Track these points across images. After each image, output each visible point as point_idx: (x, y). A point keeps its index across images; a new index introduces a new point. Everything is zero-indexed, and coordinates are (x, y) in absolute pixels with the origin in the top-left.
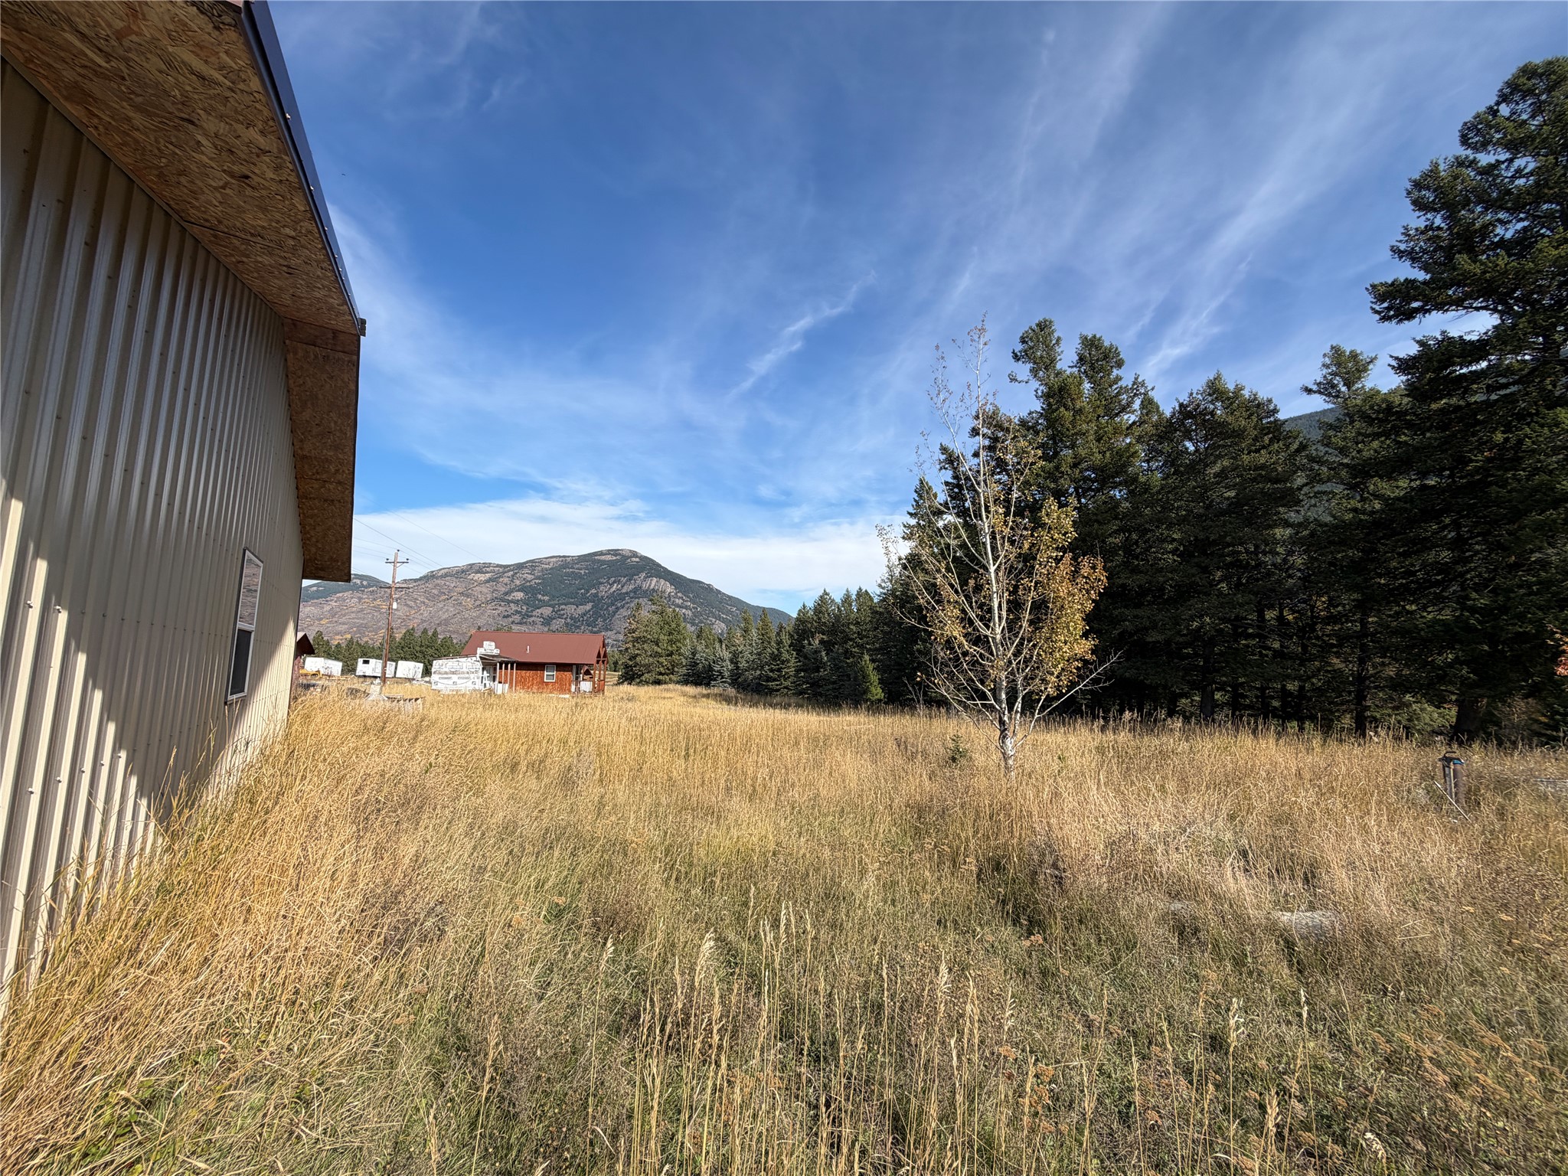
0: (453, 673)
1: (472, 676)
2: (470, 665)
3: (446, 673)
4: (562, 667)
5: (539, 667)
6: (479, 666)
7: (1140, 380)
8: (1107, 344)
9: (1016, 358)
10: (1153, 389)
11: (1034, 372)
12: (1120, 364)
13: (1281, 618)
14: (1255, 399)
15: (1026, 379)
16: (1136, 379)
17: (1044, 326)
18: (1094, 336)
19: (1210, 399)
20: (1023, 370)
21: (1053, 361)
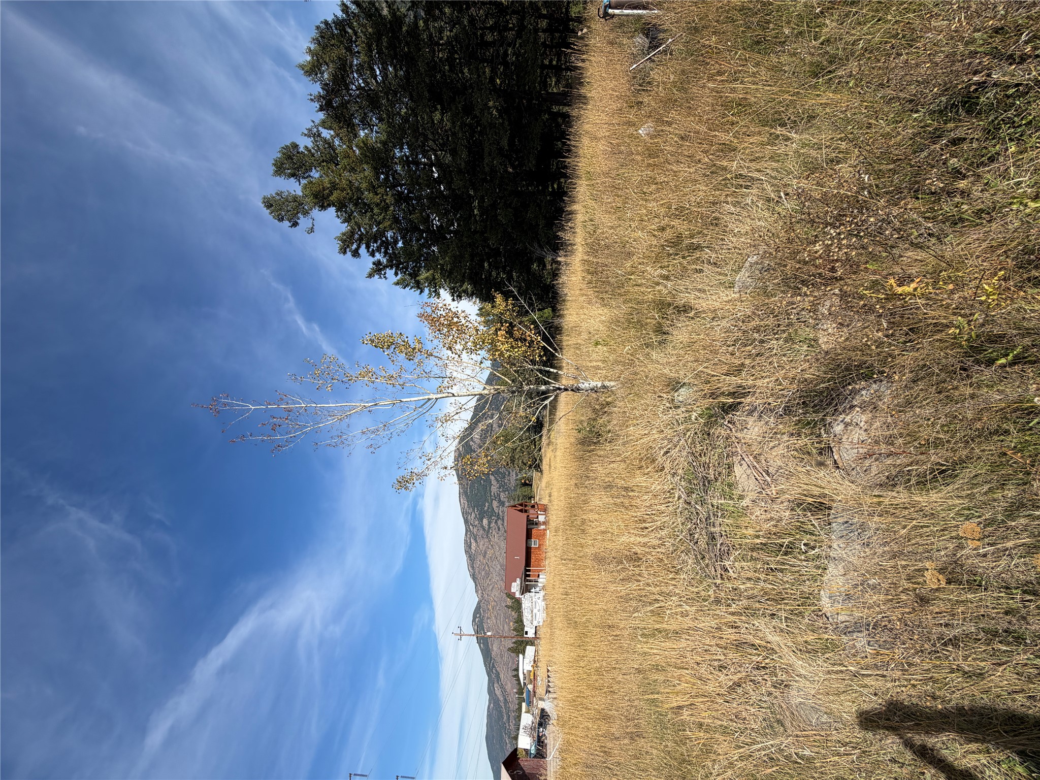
0: (532, 612)
1: (534, 600)
2: (527, 601)
3: (532, 616)
4: (529, 536)
5: (528, 551)
6: (527, 595)
7: (306, 132)
8: (279, 155)
9: (295, 224)
10: (313, 122)
11: (306, 213)
12: (295, 146)
13: (492, 29)
14: (317, 39)
15: (311, 221)
16: (306, 135)
17: (269, 204)
18: (274, 165)
19: (319, 75)
20: (303, 222)
21: (295, 199)
